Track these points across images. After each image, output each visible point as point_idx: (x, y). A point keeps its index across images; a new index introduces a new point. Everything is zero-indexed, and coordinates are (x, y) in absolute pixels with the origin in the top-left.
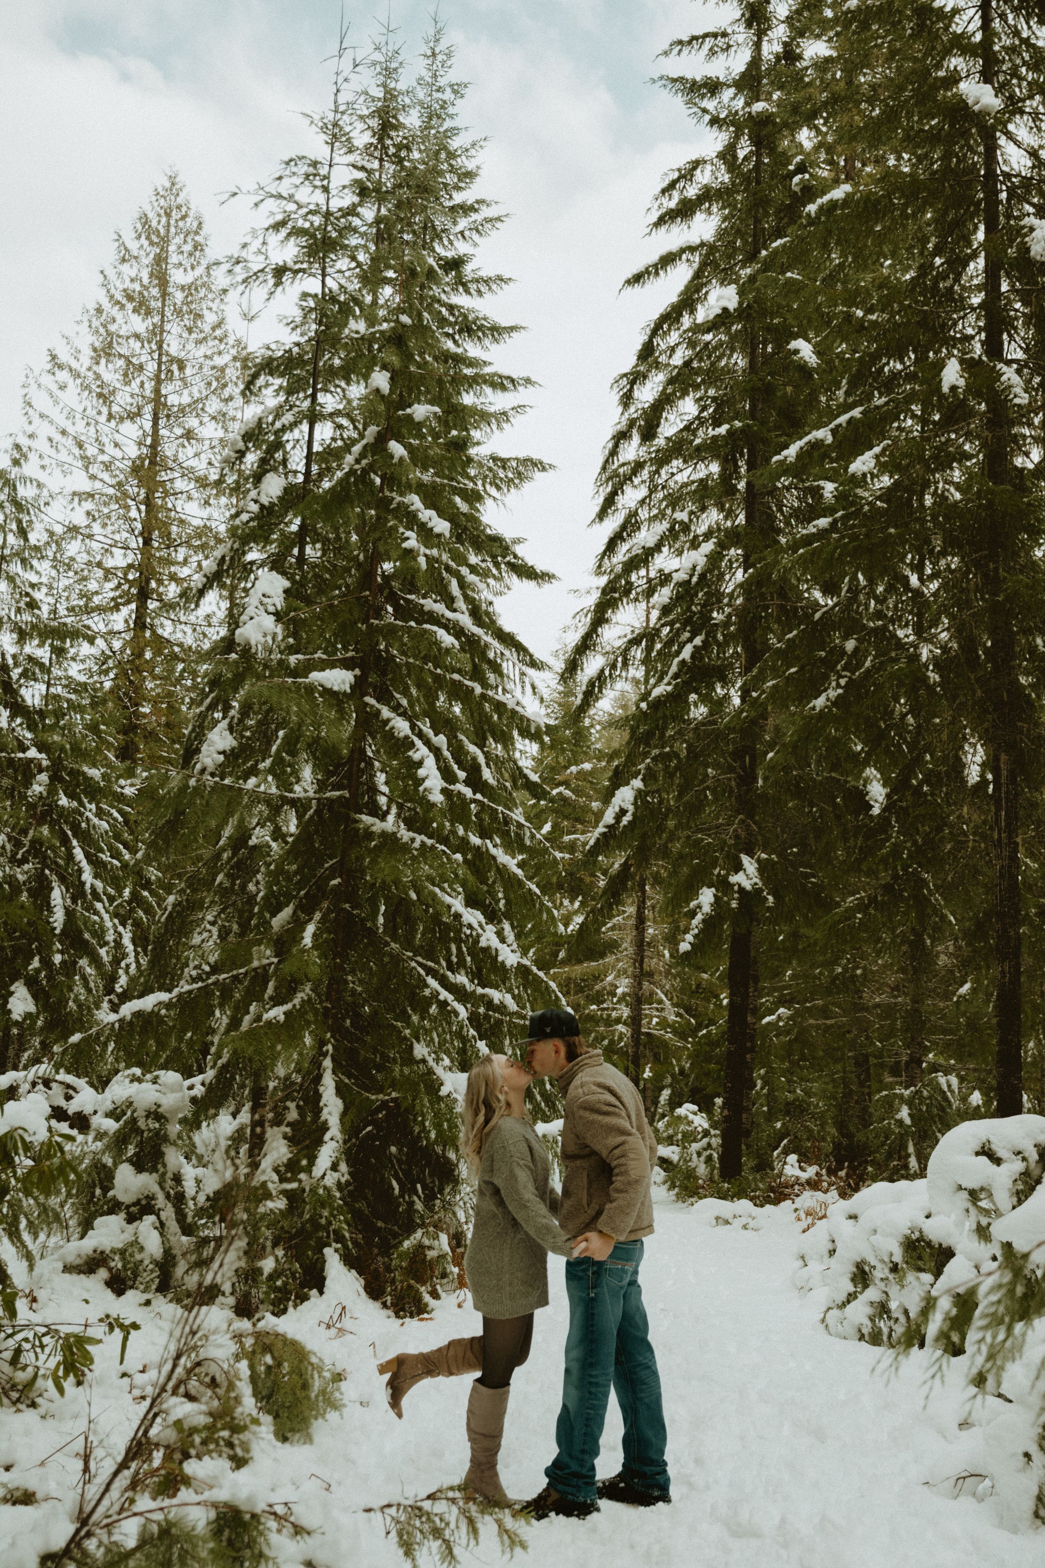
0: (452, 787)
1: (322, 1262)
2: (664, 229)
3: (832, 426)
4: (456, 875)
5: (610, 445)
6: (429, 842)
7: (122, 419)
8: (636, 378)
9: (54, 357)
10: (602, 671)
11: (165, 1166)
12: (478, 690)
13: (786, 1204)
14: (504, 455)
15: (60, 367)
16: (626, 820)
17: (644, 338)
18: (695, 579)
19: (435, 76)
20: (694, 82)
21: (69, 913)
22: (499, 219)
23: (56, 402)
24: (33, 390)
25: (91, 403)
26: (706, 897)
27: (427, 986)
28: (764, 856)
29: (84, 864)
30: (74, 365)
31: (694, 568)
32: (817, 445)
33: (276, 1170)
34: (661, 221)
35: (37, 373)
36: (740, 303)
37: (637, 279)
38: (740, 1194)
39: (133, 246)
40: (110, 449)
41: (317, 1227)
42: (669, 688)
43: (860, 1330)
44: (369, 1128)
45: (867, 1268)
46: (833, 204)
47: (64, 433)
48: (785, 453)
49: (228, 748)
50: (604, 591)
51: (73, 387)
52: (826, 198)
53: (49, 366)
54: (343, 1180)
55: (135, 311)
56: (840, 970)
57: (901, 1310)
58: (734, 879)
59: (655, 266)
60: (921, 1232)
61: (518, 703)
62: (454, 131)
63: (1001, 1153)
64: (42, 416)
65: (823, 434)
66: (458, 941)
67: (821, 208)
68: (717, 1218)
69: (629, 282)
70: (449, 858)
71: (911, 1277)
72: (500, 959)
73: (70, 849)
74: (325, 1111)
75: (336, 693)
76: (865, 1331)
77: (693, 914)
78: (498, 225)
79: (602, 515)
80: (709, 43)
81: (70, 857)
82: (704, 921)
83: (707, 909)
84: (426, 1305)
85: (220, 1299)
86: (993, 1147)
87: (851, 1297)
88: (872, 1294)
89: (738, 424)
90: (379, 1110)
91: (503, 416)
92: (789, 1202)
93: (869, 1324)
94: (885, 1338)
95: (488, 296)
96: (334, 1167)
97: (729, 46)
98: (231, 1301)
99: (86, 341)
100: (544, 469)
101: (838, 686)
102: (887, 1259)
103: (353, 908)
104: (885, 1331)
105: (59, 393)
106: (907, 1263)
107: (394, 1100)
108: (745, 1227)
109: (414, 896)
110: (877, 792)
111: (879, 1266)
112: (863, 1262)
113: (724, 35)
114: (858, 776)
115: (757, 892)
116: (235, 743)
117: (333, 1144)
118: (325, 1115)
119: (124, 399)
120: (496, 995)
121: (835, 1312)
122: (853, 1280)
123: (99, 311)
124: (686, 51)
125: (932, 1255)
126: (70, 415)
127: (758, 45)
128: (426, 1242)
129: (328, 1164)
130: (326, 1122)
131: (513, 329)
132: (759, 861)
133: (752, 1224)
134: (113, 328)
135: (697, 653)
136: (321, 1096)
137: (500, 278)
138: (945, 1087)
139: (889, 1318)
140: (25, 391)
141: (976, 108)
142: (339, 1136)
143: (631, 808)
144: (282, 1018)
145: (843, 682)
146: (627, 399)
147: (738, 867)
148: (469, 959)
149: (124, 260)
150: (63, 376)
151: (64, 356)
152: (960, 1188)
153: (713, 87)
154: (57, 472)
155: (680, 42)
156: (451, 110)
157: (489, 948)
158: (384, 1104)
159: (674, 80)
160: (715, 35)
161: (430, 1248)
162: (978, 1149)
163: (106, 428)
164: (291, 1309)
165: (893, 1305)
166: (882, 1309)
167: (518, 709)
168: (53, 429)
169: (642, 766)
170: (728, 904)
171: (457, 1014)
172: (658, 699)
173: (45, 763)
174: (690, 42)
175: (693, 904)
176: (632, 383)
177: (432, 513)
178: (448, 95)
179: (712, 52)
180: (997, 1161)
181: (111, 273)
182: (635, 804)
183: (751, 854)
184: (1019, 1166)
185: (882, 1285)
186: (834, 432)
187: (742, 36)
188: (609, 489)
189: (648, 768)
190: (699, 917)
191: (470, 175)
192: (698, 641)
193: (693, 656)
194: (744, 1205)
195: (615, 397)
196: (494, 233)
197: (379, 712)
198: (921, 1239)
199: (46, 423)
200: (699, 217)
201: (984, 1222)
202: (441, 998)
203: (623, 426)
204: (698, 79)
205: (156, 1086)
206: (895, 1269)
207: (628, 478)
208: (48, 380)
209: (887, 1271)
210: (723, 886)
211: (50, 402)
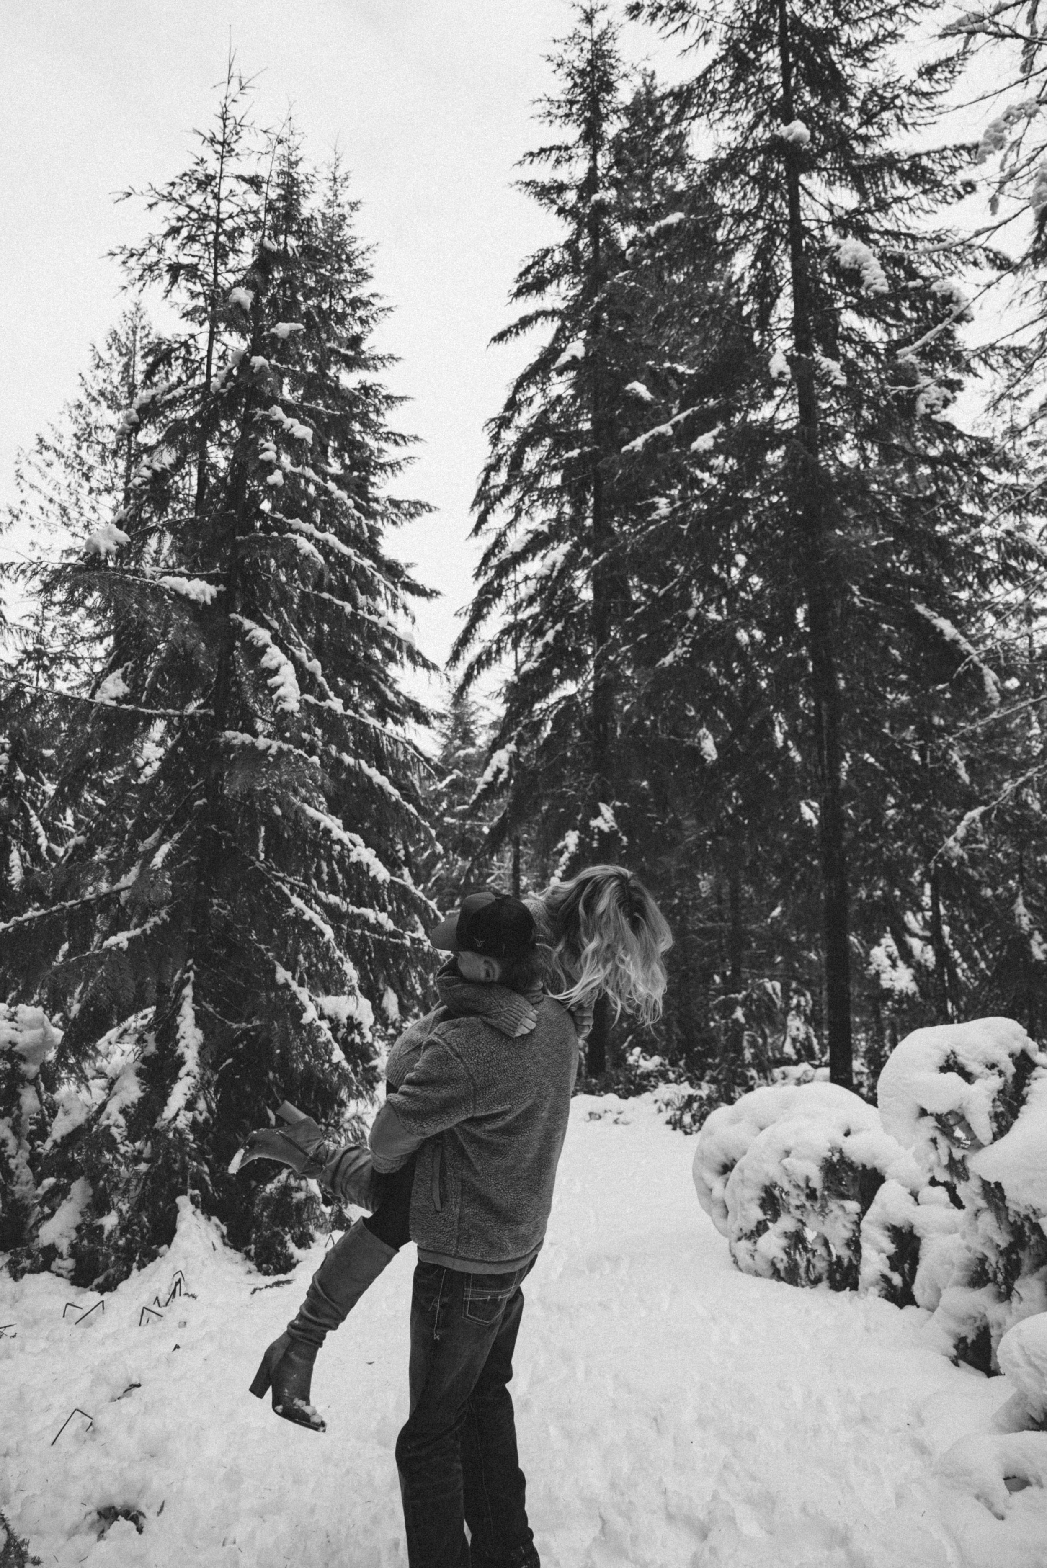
0: (322, 704)
1: (175, 1210)
2: (522, 299)
3: (672, 422)
4: (315, 780)
5: (483, 476)
6: (285, 747)
7: (100, 492)
8: (504, 422)
9: (41, 441)
10: (480, 656)
11: (20, 1108)
12: (348, 608)
13: (646, 1096)
14: (397, 497)
15: (47, 448)
16: (502, 777)
17: (509, 393)
18: (555, 574)
19: (335, 195)
20: (543, 186)
21: (27, 872)
22: (389, 309)
23: (44, 476)
24: (24, 467)
25: (75, 477)
26: (572, 839)
27: (291, 905)
28: (618, 804)
29: (40, 830)
30: (59, 447)
31: (554, 565)
32: (662, 436)
33: (123, 1111)
34: (519, 293)
35: (27, 451)
36: (587, 353)
37: (501, 337)
38: (606, 1088)
39: (106, 356)
40: (89, 514)
41: (173, 1173)
42: (536, 665)
43: (773, 1264)
44: (229, 1061)
45: (777, 1192)
46: (669, 227)
47: (51, 501)
48: (633, 443)
49: (120, 695)
50: (481, 593)
51: (59, 465)
52: (663, 223)
53: (38, 448)
54: (201, 1119)
55: (109, 407)
56: (676, 901)
57: (820, 1241)
58: (594, 823)
59: (516, 326)
60: (841, 1151)
61: (389, 624)
62: (354, 240)
63: (973, 1067)
64: (32, 486)
65: (666, 429)
66: (329, 859)
67: (659, 229)
68: (591, 1114)
69: (494, 339)
70: (305, 761)
71: (833, 1205)
72: (371, 874)
73: (27, 817)
74: (182, 1044)
75: (195, 603)
76: (781, 1266)
77: (561, 853)
78: (389, 314)
79: (477, 530)
80: (555, 154)
81: (28, 824)
82: (570, 859)
83: (572, 848)
84: (291, 1257)
85: (57, 1263)
86: (960, 1059)
87: (761, 1228)
88: (786, 1223)
89: (586, 449)
90: (240, 1040)
91: (395, 466)
92: (647, 1094)
93: (785, 1257)
94: (802, 1271)
95: (382, 370)
96: (190, 1105)
97: (571, 158)
98: (69, 1263)
99: (69, 429)
100: (430, 511)
101: (684, 645)
102: (803, 1185)
103: (219, 829)
104: (803, 1264)
105: (47, 469)
106: (827, 1188)
107: (254, 1028)
108: (616, 1122)
109: (278, 811)
110: (709, 747)
111: (794, 1192)
112: (774, 1185)
113: (567, 148)
114: (695, 736)
115: (613, 834)
116: (127, 690)
117: (190, 1080)
118: (181, 1048)
119: (99, 476)
120: (370, 914)
121: (745, 1244)
122: (762, 1206)
123: (80, 406)
124: (536, 160)
125: (854, 1179)
126: (57, 487)
127: (593, 158)
128: (293, 1182)
129: (182, 1103)
130: (182, 1056)
131: (402, 398)
132: (614, 808)
133: (622, 1118)
134: (90, 420)
135: (558, 636)
136: (177, 1027)
137: (391, 357)
138: (771, 991)
139: (805, 1249)
140: (17, 467)
141: (790, 138)
142: (196, 1070)
143: (506, 768)
144: (125, 945)
145: (687, 642)
146: (496, 439)
147: (597, 814)
148: (340, 876)
149: (98, 366)
150: (50, 455)
151: (49, 441)
152: (923, 1113)
153: (561, 188)
154: (45, 531)
155: (531, 154)
156: (348, 221)
157: (359, 864)
158: (246, 1032)
159: (528, 184)
160: (559, 148)
161: (299, 1189)
162: (942, 1063)
163: (87, 501)
164: (135, 1272)
165: (810, 1235)
166: (797, 1239)
167: (389, 628)
168: (42, 497)
169: (514, 734)
170: (590, 844)
171: (322, 934)
172: (527, 674)
173: (7, 746)
174: (539, 154)
175: (560, 845)
176: (500, 427)
177: (295, 421)
178: (346, 210)
179: (558, 161)
180: (968, 1077)
181: (88, 377)
182: (510, 764)
183: (606, 802)
184: (995, 1082)
185: (797, 1214)
186: (674, 427)
187: (582, 151)
188: (482, 507)
189: (520, 735)
190: (566, 855)
191: (366, 276)
192: (559, 627)
193: (555, 638)
194: (611, 1100)
195: (486, 438)
196: (386, 320)
197: (241, 624)
198: (843, 1159)
199: (35, 492)
200: (551, 289)
201: (958, 1154)
202: (306, 917)
203: (492, 461)
204: (546, 182)
205: (13, 1024)
206: (812, 1195)
207: (498, 499)
208: (37, 459)
209: (803, 1198)
210: (585, 829)
211: (38, 475)
